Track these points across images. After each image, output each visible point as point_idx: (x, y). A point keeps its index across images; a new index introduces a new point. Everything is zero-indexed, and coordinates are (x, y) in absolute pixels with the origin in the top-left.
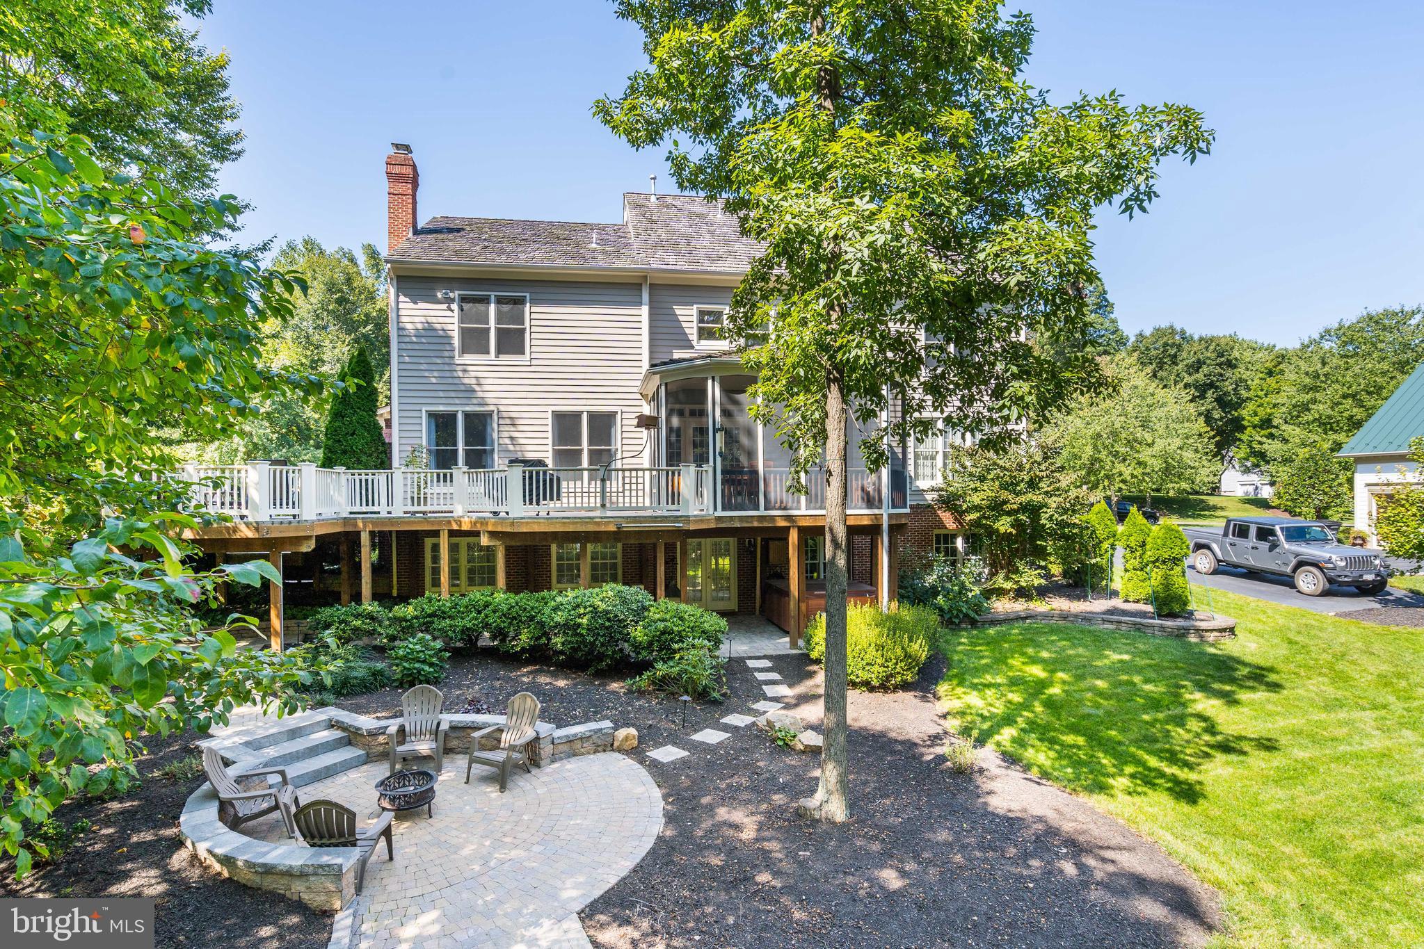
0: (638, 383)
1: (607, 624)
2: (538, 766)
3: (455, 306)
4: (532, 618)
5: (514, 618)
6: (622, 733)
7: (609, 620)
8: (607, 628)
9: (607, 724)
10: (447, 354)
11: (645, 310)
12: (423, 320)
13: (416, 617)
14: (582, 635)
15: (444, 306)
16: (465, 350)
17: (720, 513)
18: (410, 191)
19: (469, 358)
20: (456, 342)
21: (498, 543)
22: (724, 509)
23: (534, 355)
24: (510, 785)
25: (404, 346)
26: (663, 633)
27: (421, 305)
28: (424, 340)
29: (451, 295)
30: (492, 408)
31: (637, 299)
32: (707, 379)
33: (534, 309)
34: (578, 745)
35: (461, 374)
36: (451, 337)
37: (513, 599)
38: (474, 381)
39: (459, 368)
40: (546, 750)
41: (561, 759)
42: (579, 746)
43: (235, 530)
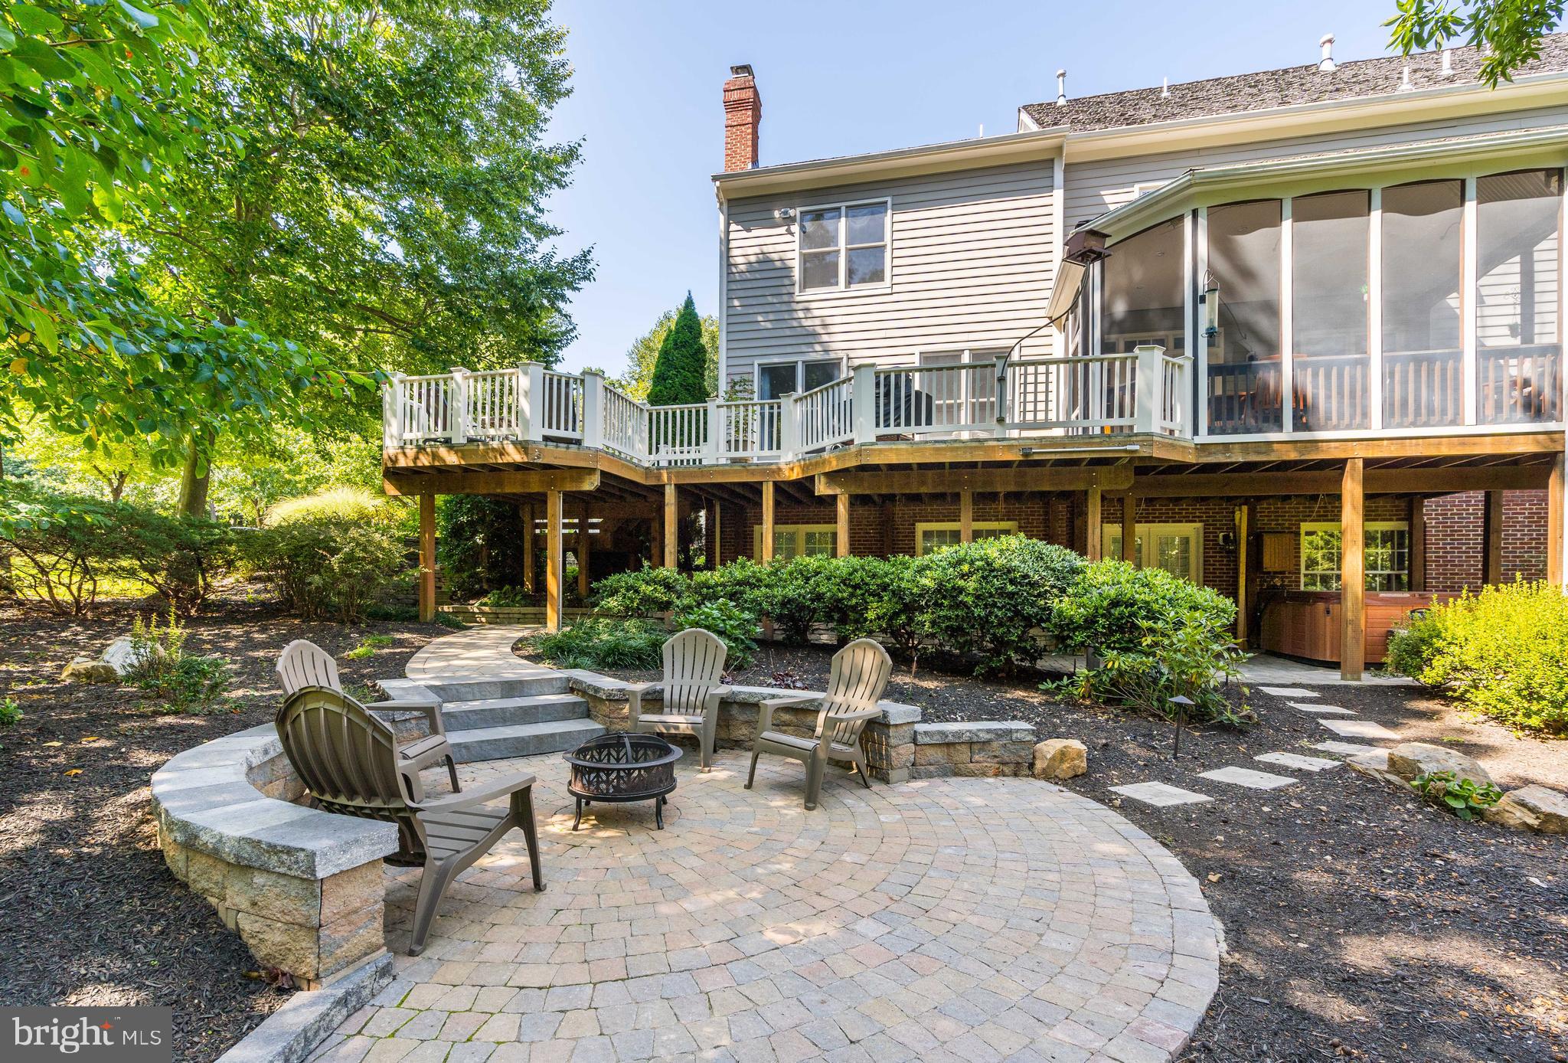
0: (1045, 303)
1: (1010, 588)
2: (885, 780)
3: (795, 228)
4: (885, 587)
5: (856, 587)
6: (1051, 747)
7: (1012, 582)
8: (1011, 595)
9: (1020, 726)
10: (784, 290)
11: (1058, 195)
12: (757, 250)
13: (723, 585)
14: (964, 604)
15: (783, 230)
16: (806, 284)
17: (1204, 438)
18: (750, 120)
19: (811, 293)
20: (796, 274)
21: (838, 491)
22: (1211, 431)
23: (896, 280)
24: (822, 796)
25: (734, 287)
26: (1115, 603)
27: (755, 233)
28: (758, 276)
29: (792, 212)
30: (841, 354)
31: (1046, 182)
32: (1181, 218)
33: (898, 217)
34: (962, 755)
35: (801, 314)
36: (790, 268)
37: (856, 561)
38: (817, 322)
39: (801, 306)
40: (902, 752)
41: (930, 776)
42: (966, 757)
43: (502, 452)
